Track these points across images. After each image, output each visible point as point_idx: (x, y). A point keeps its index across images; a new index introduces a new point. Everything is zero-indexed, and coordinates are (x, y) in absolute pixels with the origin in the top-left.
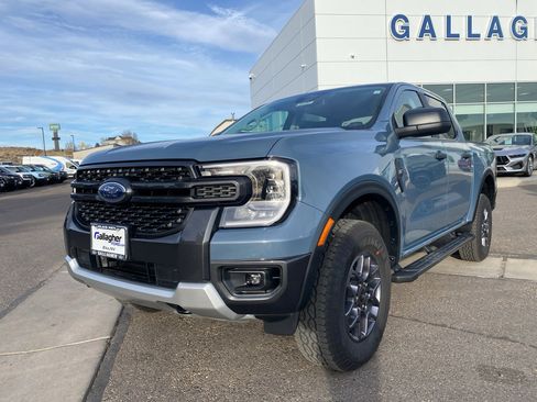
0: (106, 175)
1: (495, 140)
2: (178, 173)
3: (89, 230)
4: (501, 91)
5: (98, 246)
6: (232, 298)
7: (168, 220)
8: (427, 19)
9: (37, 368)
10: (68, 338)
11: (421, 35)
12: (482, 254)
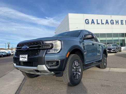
0: (24, 45)
1: (109, 45)
2: (39, 43)
3: (19, 56)
4: (109, 35)
5: (21, 59)
6: (49, 68)
7: (36, 53)
8: (93, 20)
9: (5, 88)
10: (12, 83)
11: (92, 23)
12: (105, 67)
